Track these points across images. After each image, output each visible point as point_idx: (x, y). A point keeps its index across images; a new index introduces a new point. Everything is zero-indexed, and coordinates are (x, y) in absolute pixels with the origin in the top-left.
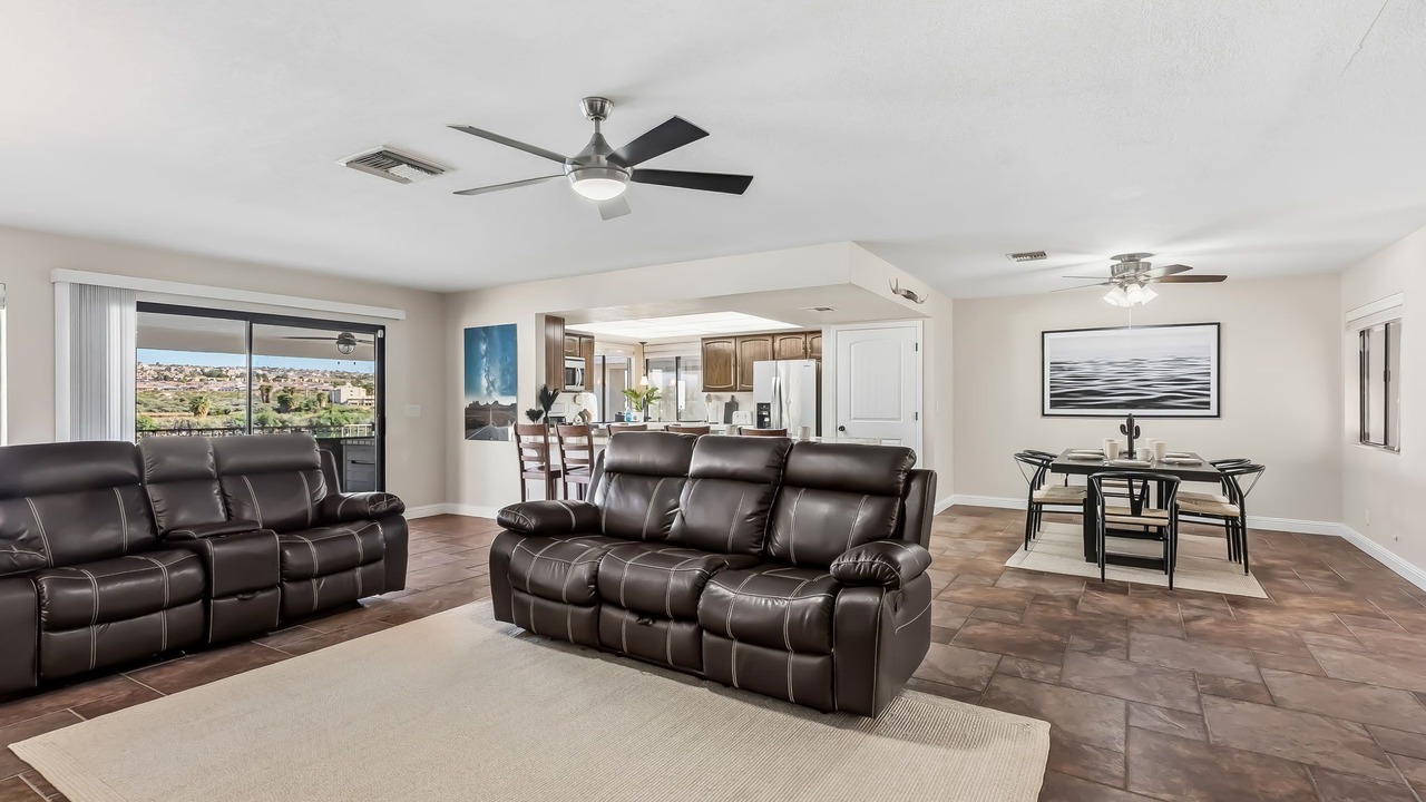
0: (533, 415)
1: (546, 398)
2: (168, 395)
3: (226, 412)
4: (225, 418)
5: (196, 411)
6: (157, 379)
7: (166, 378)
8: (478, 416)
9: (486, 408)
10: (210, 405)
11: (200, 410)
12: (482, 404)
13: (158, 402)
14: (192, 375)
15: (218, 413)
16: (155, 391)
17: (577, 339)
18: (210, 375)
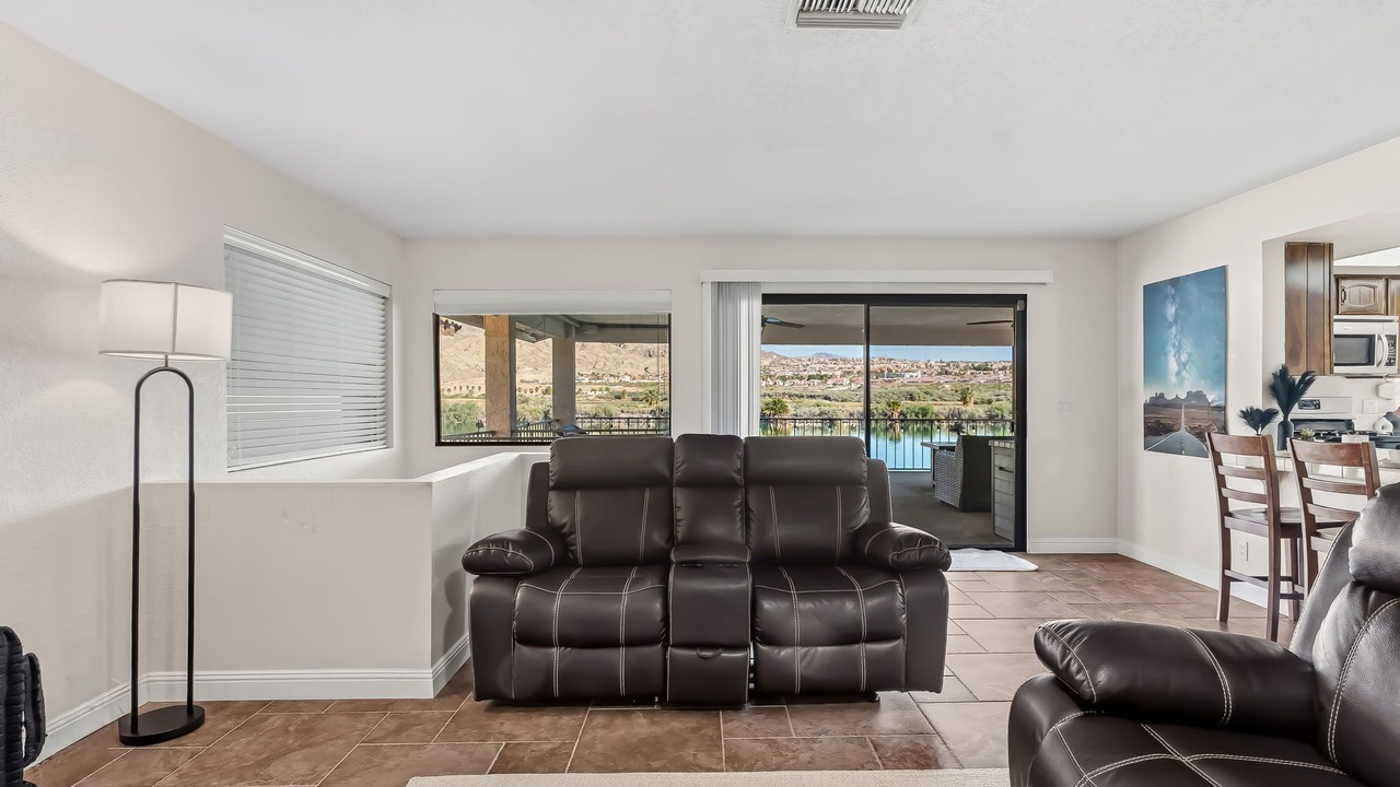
0: (1256, 418)
1: (1286, 389)
2: (947, 386)
3: (989, 402)
4: (987, 407)
5: (964, 400)
6: (940, 374)
7: (947, 373)
8: (1164, 416)
9: (1175, 404)
10: (976, 395)
11: (968, 399)
12: (1170, 396)
13: (940, 392)
14: (966, 369)
15: (983, 403)
16: (939, 384)
17: (1380, 285)
18: (978, 369)
